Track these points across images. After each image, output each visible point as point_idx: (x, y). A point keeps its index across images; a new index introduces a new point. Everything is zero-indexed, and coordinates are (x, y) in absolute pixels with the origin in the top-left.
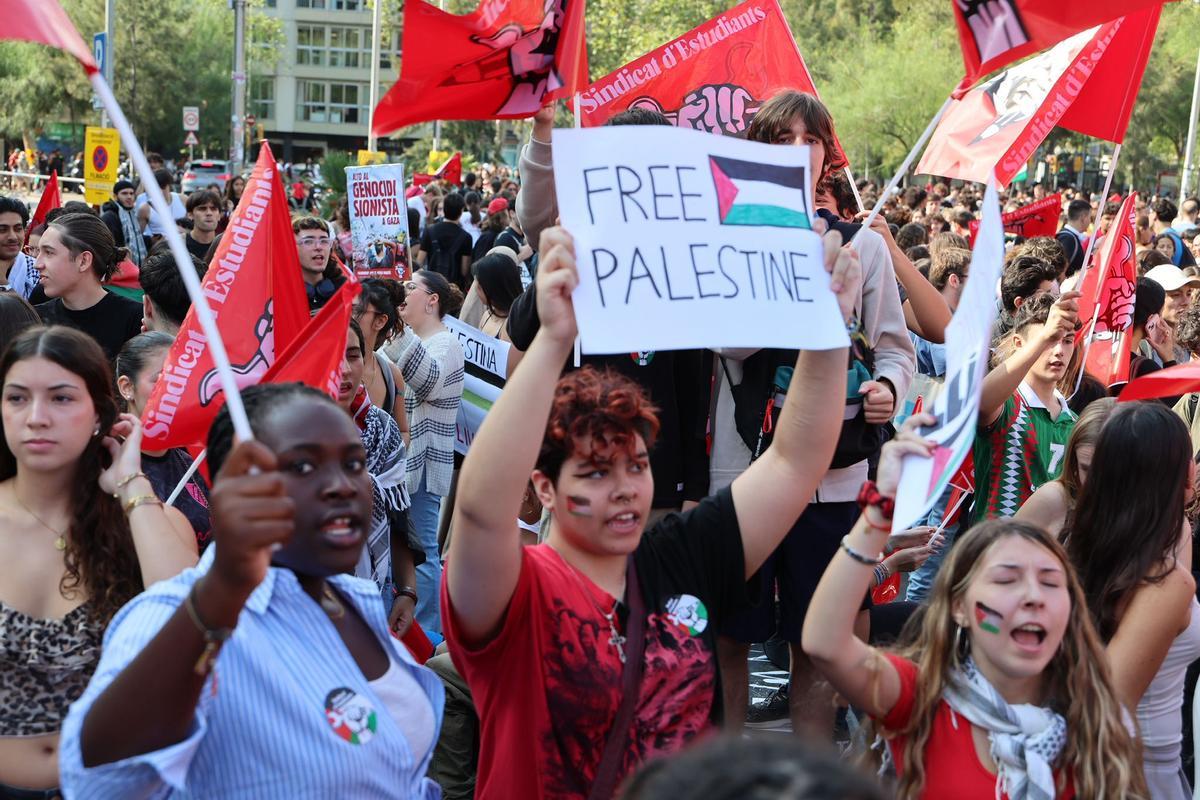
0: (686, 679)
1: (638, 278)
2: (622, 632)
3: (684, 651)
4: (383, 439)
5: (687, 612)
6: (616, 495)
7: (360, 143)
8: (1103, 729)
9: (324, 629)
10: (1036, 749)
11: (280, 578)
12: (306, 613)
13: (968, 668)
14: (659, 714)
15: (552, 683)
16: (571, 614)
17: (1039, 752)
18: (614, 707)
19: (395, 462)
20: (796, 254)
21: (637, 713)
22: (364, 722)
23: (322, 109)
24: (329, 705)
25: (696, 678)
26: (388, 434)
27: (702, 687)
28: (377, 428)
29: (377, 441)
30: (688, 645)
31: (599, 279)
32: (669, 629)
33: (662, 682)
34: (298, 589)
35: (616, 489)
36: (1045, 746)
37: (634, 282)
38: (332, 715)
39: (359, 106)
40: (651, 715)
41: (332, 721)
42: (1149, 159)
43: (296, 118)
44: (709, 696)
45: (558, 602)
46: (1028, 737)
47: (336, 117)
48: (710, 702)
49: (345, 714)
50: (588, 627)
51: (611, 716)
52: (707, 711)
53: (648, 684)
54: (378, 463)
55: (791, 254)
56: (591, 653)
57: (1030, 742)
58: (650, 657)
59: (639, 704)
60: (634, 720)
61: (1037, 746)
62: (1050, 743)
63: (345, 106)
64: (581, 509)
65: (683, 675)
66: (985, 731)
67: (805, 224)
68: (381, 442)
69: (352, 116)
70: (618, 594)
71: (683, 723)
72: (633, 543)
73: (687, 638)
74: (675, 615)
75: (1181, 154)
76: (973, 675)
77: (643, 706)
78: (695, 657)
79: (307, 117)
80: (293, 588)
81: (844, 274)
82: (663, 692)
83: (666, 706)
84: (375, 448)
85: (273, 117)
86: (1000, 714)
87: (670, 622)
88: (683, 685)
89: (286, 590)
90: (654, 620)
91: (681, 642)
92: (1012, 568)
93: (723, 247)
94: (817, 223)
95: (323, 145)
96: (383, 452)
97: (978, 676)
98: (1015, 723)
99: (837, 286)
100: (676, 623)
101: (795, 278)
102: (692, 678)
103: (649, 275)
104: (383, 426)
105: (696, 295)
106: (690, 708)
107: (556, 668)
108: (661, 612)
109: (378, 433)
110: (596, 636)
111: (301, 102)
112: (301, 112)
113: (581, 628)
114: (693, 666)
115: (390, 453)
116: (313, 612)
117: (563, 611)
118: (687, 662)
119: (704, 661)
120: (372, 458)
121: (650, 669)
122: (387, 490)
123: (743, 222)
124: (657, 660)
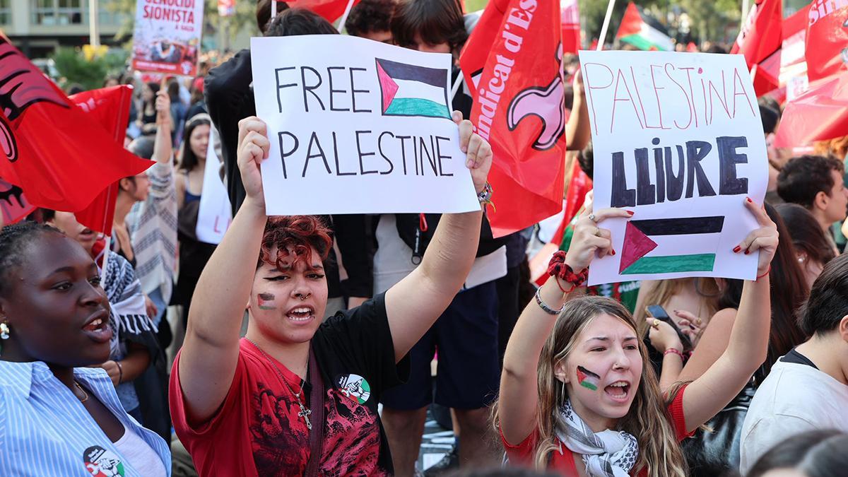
0: (358, 437)
1: (313, 157)
2: (307, 406)
3: (356, 416)
4: (119, 276)
5: (355, 386)
6: (293, 293)
7: (84, 40)
8: (666, 447)
9: (73, 404)
10: (618, 463)
11: (36, 369)
12: (58, 395)
13: (566, 409)
14: (339, 465)
15: (257, 447)
16: (269, 393)
17: (621, 465)
18: (304, 461)
19: (130, 294)
20: (440, 138)
21: (322, 464)
22: (115, 470)
23: (51, 14)
24: (87, 460)
25: (365, 436)
26: (123, 273)
27: (371, 442)
28: (114, 269)
29: (114, 278)
30: (359, 410)
31: (283, 155)
32: (343, 402)
33: (341, 440)
34: (51, 375)
35: (295, 288)
36: (625, 460)
37: (310, 159)
38: (90, 466)
39: (81, 10)
40: (333, 466)
41: (91, 470)
42: (718, 16)
43: (31, 23)
44: (376, 449)
45: (260, 385)
46: (611, 455)
47: (64, 20)
48: (377, 453)
49: (100, 465)
50: (282, 403)
51: (301, 469)
52: (375, 461)
53: (330, 442)
54: (114, 295)
55: (437, 138)
56: (285, 423)
57: (613, 459)
58: (331, 422)
59: (323, 458)
60: (320, 470)
61: (619, 461)
62: (628, 458)
63: (70, 11)
64: (267, 303)
65: (356, 435)
66: (580, 455)
67: (446, 115)
68: (117, 279)
69: (77, 19)
70: (302, 375)
71: (357, 471)
72: (310, 332)
73: (357, 406)
74: (346, 390)
75: (740, 9)
76: (569, 413)
77: (327, 459)
78: (364, 420)
79: (39, 21)
80: (47, 376)
81: (475, 153)
82: (341, 448)
83: (344, 458)
84: (112, 284)
85: (11, 22)
86: (589, 442)
87: (344, 395)
88: (357, 441)
89: (42, 379)
90: (331, 393)
91: (353, 410)
92: (604, 339)
93: (383, 133)
94: (455, 114)
95: (54, 43)
96: (119, 286)
97: (573, 414)
98: (601, 447)
99: (471, 164)
100: (348, 395)
101: (439, 157)
102: (363, 436)
103: (322, 154)
104: (119, 267)
105: (359, 172)
106: (363, 459)
107: (258, 436)
108: (337, 388)
109: (115, 272)
110: (289, 408)
111: (34, 9)
112: (34, 18)
113: (277, 404)
114: (364, 427)
115: (124, 287)
116: (64, 393)
117: (264, 391)
118: (358, 424)
119: (371, 423)
120: (109, 291)
121: (331, 430)
122: (122, 317)
123: (401, 113)
124: (335, 424)
